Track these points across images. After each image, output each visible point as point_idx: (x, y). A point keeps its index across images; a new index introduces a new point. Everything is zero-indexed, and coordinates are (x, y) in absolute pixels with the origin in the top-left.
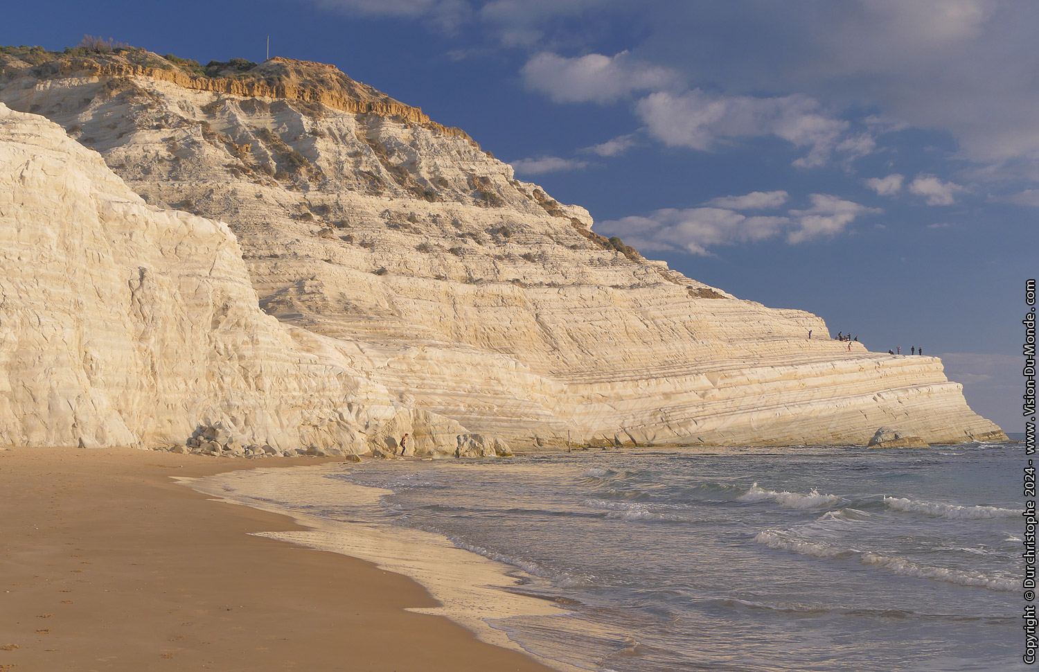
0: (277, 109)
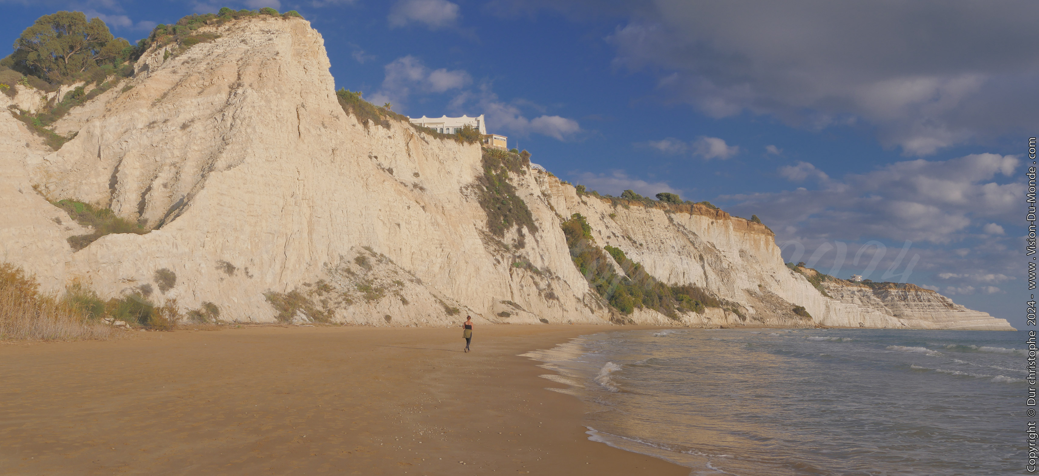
0: (905, 291)
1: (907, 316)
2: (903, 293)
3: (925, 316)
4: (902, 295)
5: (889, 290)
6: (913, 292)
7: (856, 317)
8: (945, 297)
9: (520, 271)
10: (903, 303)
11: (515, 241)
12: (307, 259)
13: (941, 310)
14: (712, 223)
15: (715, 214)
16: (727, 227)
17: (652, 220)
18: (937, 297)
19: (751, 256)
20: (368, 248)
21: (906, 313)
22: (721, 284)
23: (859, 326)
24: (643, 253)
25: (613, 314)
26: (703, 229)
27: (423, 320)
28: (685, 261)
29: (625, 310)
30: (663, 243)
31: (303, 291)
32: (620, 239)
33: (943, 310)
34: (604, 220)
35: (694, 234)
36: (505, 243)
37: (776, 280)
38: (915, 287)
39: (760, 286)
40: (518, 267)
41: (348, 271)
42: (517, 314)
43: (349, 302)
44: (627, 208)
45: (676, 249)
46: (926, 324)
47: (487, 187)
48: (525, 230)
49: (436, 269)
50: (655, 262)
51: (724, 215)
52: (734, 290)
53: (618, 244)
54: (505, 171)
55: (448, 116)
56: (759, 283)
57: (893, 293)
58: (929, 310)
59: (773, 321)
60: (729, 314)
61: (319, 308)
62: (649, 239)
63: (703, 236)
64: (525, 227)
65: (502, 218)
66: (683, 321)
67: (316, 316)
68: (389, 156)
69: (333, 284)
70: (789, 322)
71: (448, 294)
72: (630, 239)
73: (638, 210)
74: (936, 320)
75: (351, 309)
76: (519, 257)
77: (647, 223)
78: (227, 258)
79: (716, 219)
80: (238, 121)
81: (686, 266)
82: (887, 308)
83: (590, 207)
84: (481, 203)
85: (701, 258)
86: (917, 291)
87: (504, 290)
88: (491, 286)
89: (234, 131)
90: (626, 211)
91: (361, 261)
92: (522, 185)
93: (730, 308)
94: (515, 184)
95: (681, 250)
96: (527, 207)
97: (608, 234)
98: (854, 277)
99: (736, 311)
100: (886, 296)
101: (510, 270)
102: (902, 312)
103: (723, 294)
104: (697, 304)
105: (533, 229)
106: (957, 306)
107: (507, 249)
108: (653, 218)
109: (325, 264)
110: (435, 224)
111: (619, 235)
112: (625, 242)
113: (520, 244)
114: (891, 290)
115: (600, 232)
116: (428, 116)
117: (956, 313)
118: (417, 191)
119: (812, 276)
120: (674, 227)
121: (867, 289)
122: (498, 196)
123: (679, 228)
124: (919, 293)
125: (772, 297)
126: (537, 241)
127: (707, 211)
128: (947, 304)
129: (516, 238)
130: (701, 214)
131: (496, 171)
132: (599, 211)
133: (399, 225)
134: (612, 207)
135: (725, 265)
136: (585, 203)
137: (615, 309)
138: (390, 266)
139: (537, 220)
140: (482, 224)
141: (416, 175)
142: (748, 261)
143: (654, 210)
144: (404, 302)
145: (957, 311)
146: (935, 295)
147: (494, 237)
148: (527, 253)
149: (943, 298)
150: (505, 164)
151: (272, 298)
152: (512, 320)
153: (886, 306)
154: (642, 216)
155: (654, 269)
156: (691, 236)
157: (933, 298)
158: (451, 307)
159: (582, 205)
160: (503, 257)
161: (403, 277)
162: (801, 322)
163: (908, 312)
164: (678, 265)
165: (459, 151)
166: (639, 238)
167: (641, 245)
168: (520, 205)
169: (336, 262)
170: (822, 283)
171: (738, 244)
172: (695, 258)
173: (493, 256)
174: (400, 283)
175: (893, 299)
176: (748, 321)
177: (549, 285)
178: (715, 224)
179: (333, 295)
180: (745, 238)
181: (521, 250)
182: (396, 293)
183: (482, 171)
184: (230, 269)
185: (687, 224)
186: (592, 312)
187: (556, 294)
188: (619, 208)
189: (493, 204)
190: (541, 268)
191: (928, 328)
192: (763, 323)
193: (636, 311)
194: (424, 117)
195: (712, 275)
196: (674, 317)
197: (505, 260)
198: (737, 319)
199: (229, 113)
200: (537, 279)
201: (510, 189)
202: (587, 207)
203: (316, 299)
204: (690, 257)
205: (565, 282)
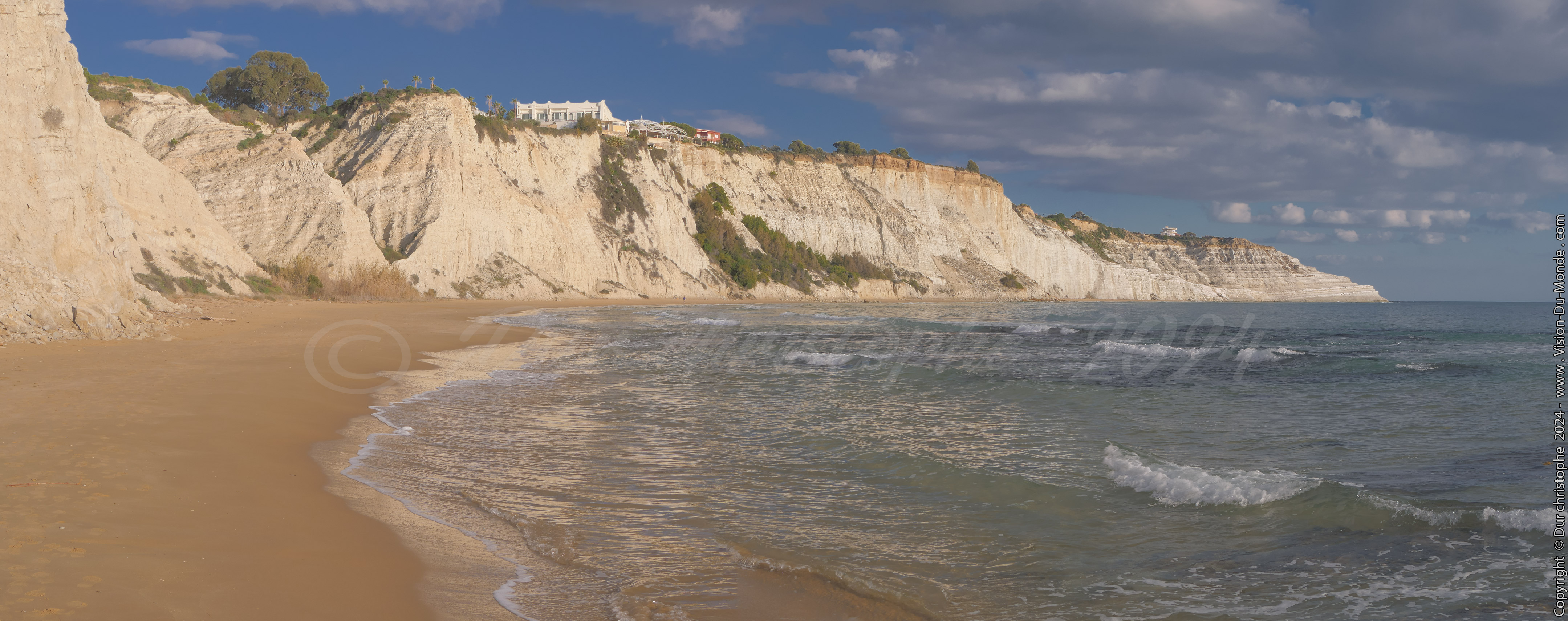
0: (1230, 249)
1: (1229, 283)
2: (1228, 252)
3: (1255, 283)
4: (1226, 255)
5: (1208, 248)
6: (1241, 250)
7: (1144, 287)
8: (1289, 257)
9: (628, 254)
10: (1226, 265)
11: (625, 226)
12: (468, 263)
13: (1279, 275)
14: (902, 176)
15: (906, 166)
16: (921, 181)
17: (821, 178)
18: (1276, 257)
19: (958, 214)
20: (501, 253)
21: (1227, 279)
22: (901, 251)
23: (1149, 298)
24: (804, 218)
25: (732, 289)
26: (888, 184)
27: (532, 297)
28: (858, 226)
29: (746, 284)
30: (831, 205)
31: (468, 281)
32: (778, 203)
33: (1282, 275)
34: (761, 181)
35: (876, 191)
36: (617, 228)
37: (993, 243)
38: (1245, 242)
39: (963, 251)
40: (626, 250)
41: (490, 269)
42: (615, 291)
43: (492, 287)
44: (792, 163)
45: (848, 211)
46: (1253, 294)
47: (603, 177)
48: (635, 216)
49: (550, 258)
50: (819, 227)
51: (918, 166)
52: (917, 258)
53: (774, 209)
54: (621, 159)
55: (571, 102)
56: (963, 248)
57: (1213, 253)
58: (1261, 275)
59: (967, 293)
60: (899, 287)
61: (477, 291)
62: (814, 201)
63: (888, 193)
64: (635, 213)
65: (615, 206)
66: (816, 296)
67: (476, 295)
68: (515, 168)
69: (483, 277)
70: (989, 295)
71: (558, 277)
72: (790, 201)
73: (805, 165)
74: (1270, 288)
75: (493, 291)
76: (628, 241)
77: (814, 181)
78: (434, 267)
79: (907, 172)
80: (434, 191)
81: (858, 231)
82: (1201, 273)
83: (743, 167)
84: (596, 193)
85: (879, 221)
86: (1247, 248)
87: (610, 272)
88: (596, 269)
89: (433, 196)
90: (790, 167)
91: (498, 263)
92: (637, 171)
93: (908, 279)
94: (629, 171)
95: (854, 212)
96: (639, 194)
97: (762, 198)
98: (1166, 230)
99: (913, 283)
100: (1203, 257)
101: (619, 253)
102: (1222, 278)
103: (904, 263)
104: (850, 276)
105: (643, 214)
106: (1305, 268)
107: (617, 233)
108: (823, 175)
109: (477, 265)
110: (550, 222)
111: (776, 198)
112: (783, 205)
113: (631, 229)
114: (1211, 248)
115: (752, 196)
116: (553, 102)
117: (1300, 278)
118: (536, 196)
119: (1091, 231)
120: (850, 184)
121: (1177, 247)
122: (612, 185)
123: (856, 185)
124: (1251, 251)
125: (977, 264)
126: (646, 226)
127: (893, 162)
128: (1290, 265)
129: (626, 224)
130: (886, 167)
131: (612, 159)
132: (755, 171)
133: (521, 230)
134: (774, 164)
135: (910, 228)
136: (736, 163)
137: (736, 285)
138: (514, 264)
139: (648, 205)
140: (596, 212)
141: (536, 181)
142: (953, 220)
143: (825, 165)
144: (522, 287)
145: (1302, 275)
146: (1275, 253)
147: (607, 224)
148: (636, 238)
149: (1285, 258)
150: (621, 151)
151: (454, 285)
152: (611, 296)
153: (1200, 270)
154: (808, 173)
155: (818, 235)
156: (870, 194)
157: (1269, 258)
158: (557, 287)
159: (732, 165)
160: (611, 242)
161: (522, 271)
162: (1004, 294)
163: (1231, 277)
164: (847, 230)
165: (578, 144)
166: (803, 200)
167: (804, 208)
168: (633, 192)
169: (483, 263)
170: (1104, 240)
171: (942, 199)
172: (870, 221)
173: (603, 242)
174: (519, 276)
175: (1211, 260)
176: (930, 294)
177: (654, 265)
178: (905, 178)
179: (483, 283)
180: (951, 191)
181: (631, 234)
182: (517, 282)
183: (599, 160)
184: (437, 272)
185: (868, 179)
186: (705, 287)
187: (660, 272)
188: (783, 164)
189: (608, 193)
190: (649, 250)
191: (1256, 300)
192: (953, 296)
193: (760, 286)
194: (549, 102)
195: (890, 239)
196: (807, 291)
197: (614, 245)
198: (912, 292)
199: (429, 184)
200: (644, 260)
201: (624, 176)
202: (738, 168)
203: (474, 286)
204: (865, 220)
205: (672, 261)
